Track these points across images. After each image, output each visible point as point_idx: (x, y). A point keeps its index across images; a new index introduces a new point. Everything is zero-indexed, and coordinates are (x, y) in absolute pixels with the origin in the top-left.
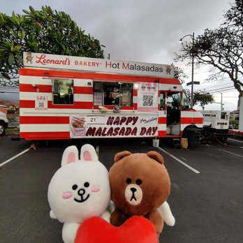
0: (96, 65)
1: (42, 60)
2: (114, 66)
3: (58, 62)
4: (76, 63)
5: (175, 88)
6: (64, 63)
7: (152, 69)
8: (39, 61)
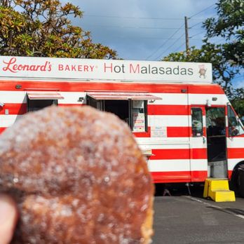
0: (89, 69)
1: (11, 67)
2: (117, 69)
3: (33, 68)
4: (60, 67)
5: (214, 99)
6: (43, 68)
7: (176, 71)
8: (7, 68)
